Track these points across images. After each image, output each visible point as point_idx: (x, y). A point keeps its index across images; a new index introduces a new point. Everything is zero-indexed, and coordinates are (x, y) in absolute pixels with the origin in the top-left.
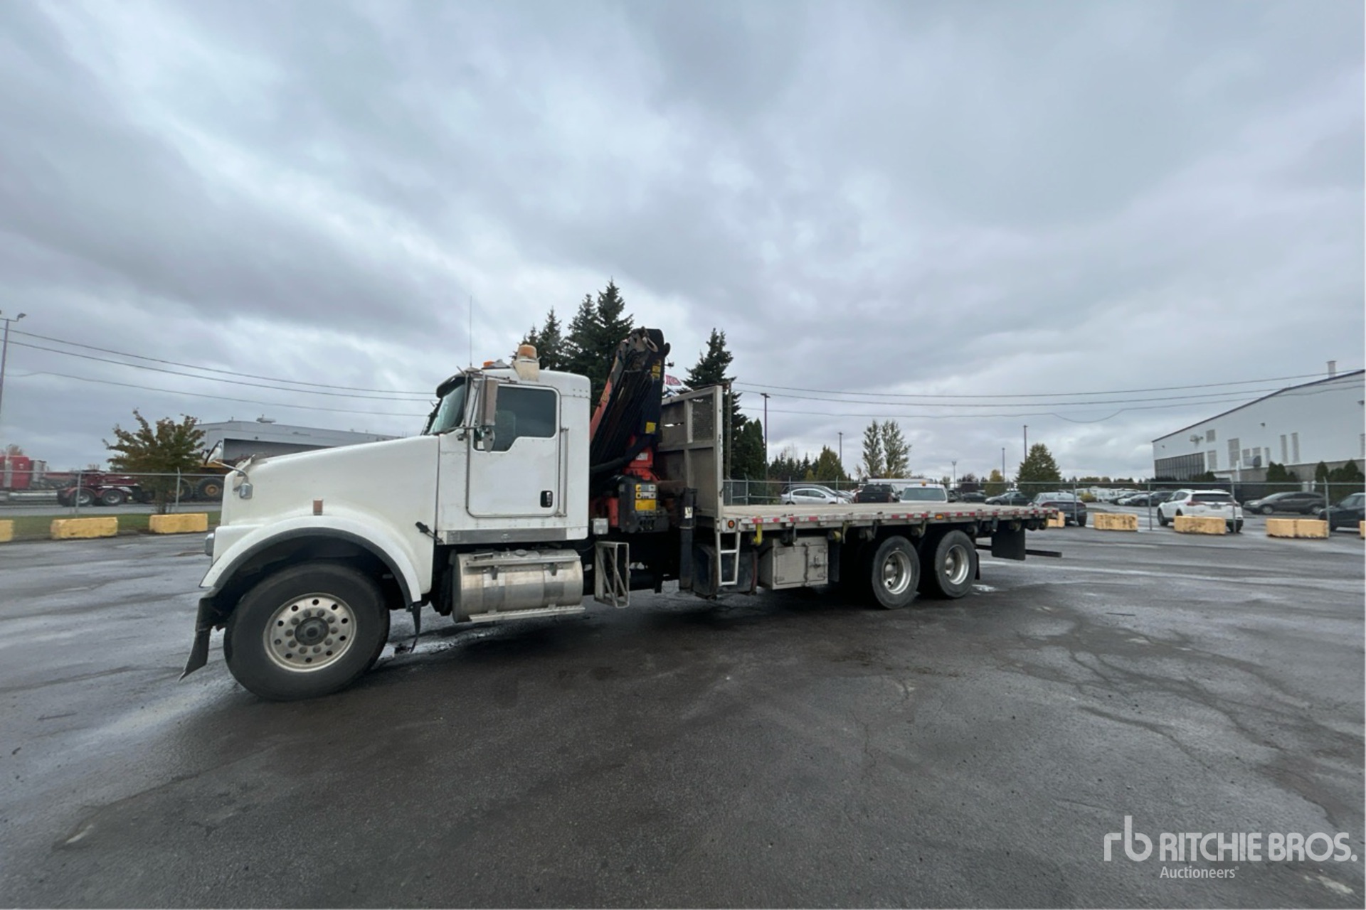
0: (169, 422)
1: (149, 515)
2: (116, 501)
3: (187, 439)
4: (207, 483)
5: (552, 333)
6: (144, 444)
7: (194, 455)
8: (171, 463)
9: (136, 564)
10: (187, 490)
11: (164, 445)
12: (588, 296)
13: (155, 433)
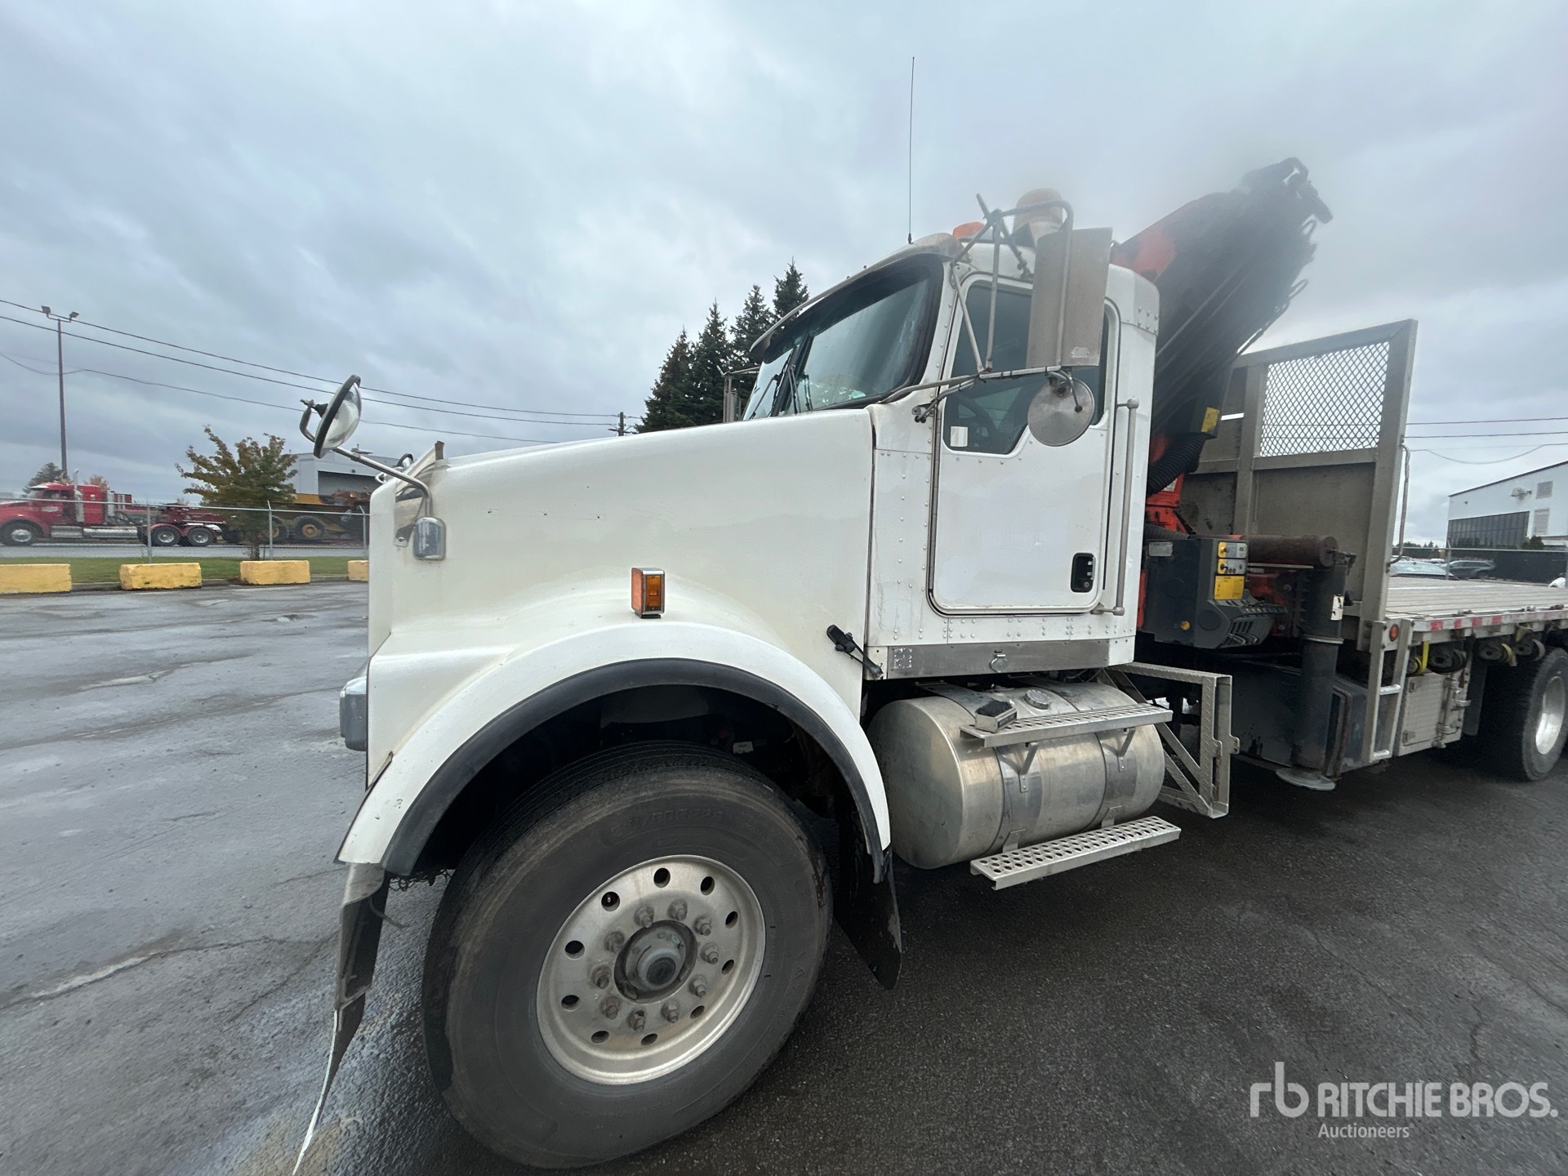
0: (252, 444)
1: (241, 560)
2: (204, 541)
3: (275, 466)
4: (303, 523)
5: (715, 335)
6: (225, 472)
7: (286, 486)
8: (259, 495)
9: (221, 632)
10: (282, 529)
11: (248, 473)
12: (755, 288)
13: (236, 457)
